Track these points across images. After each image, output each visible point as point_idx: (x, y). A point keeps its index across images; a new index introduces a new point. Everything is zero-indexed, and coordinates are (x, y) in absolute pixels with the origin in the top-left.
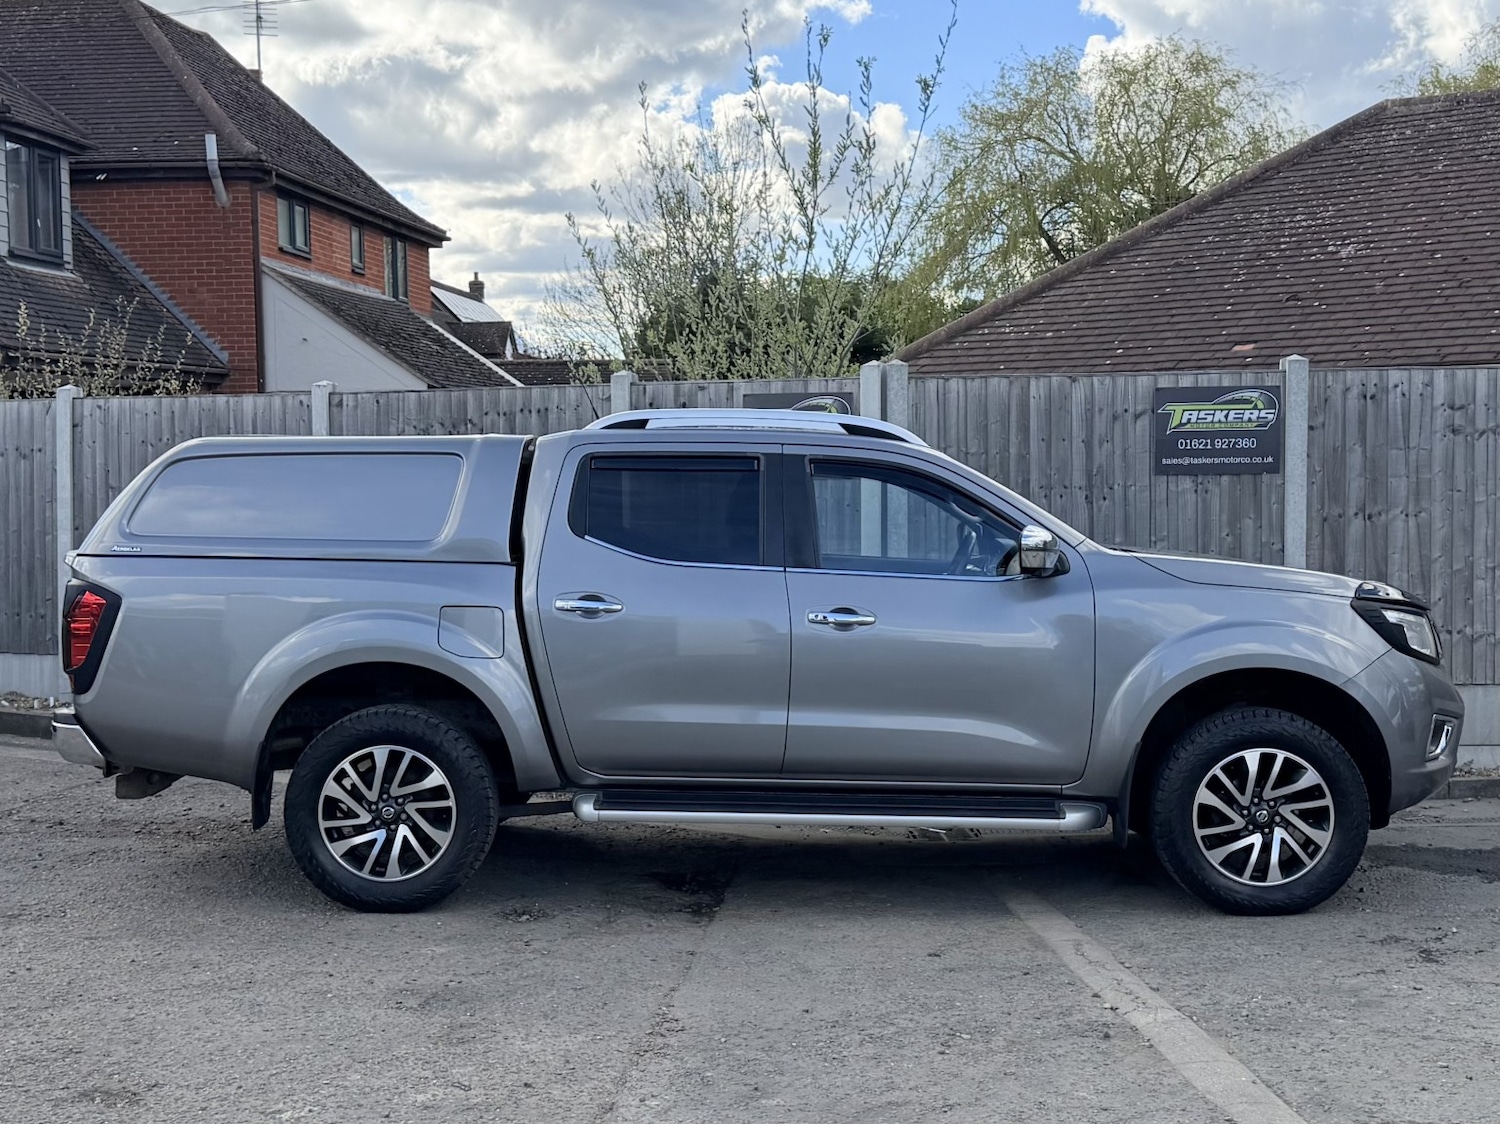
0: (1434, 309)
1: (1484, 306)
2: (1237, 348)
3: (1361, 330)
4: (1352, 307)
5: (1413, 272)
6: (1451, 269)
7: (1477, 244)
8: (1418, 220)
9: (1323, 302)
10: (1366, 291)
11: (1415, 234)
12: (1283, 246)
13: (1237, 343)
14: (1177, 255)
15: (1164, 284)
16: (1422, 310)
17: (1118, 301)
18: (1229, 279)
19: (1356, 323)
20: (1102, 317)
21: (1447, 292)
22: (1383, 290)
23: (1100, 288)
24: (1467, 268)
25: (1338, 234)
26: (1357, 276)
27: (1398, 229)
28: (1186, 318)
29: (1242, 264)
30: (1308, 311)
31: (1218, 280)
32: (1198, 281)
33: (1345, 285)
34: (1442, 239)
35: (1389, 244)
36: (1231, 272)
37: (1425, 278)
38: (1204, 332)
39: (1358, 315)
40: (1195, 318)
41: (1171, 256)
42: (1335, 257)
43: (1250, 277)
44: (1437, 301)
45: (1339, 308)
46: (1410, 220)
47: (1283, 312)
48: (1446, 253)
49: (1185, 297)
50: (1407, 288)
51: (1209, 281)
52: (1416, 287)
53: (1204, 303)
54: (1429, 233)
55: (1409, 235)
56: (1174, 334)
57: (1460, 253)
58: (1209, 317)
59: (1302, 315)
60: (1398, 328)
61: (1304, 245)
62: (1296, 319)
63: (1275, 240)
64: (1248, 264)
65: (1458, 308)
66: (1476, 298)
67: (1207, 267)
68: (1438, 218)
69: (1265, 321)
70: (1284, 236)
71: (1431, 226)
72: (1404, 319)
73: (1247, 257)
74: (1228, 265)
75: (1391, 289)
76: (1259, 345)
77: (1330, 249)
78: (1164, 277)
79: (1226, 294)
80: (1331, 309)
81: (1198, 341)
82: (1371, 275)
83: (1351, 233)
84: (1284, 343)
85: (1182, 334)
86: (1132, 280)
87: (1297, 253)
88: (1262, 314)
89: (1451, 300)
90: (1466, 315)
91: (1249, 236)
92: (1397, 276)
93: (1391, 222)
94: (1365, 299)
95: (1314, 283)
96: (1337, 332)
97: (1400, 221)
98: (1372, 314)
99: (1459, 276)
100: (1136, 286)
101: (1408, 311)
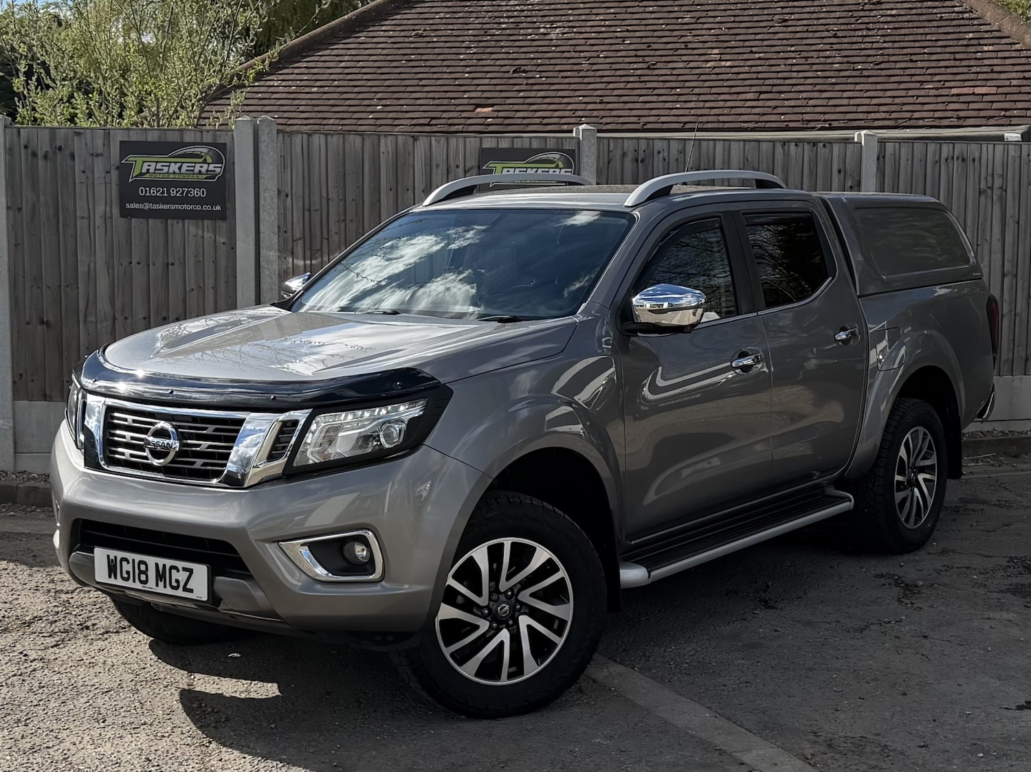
0: (629, 86)
1: (668, 85)
2: (479, 110)
3: (576, 99)
4: (567, 80)
5: (610, 54)
6: (639, 53)
7: (656, 34)
8: (608, 11)
9: (543, 74)
10: (576, 67)
11: (607, 23)
12: (503, 26)
13: (478, 106)
14: (416, 28)
15: (408, 51)
16: (622, 85)
17: (371, 64)
18: (463, 51)
19: (571, 93)
20: (359, 77)
21: (639, 72)
22: (589, 67)
23: (354, 52)
24: (652, 53)
25: (546, 19)
26: (566, 55)
27: (593, 17)
28: (433, 82)
29: (472, 38)
30: (531, 81)
31: (454, 50)
32: (437, 51)
33: (558, 61)
34: (629, 28)
35: (588, 29)
36: (464, 45)
37: (620, 60)
38: (449, 95)
39: (572, 87)
40: (439, 82)
41: (412, 27)
42: (547, 37)
43: (480, 50)
44: (632, 79)
45: (556, 80)
46: (602, 11)
47: (512, 81)
48: (634, 40)
49: (428, 63)
50: (607, 66)
51: (447, 51)
52: (614, 66)
53: (445, 69)
54: (618, 23)
55: (603, 23)
56: (423, 95)
57: (644, 40)
58: (451, 82)
59: (527, 84)
60: (605, 99)
61: (521, 26)
62: (523, 87)
63: (497, 20)
64: (476, 39)
65: (649, 85)
66: (662, 78)
67: (443, 39)
68: (623, 10)
69: (498, 88)
70: (502, 17)
71: (618, 16)
72: (609, 92)
73: (475, 32)
74: (460, 39)
75: (595, 67)
76: (495, 108)
77: (542, 30)
78: (407, 45)
79: (463, 63)
80: (549, 80)
81: (446, 102)
82: (577, 55)
83: (557, 18)
84: (516, 107)
85: (431, 95)
86: (380, 46)
87: (516, 32)
88: (494, 81)
89: (643, 79)
90: (656, 92)
91: (474, 15)
92: (598, 57)
93: (587, 11)
94: (575, 74)
95: (533, 59)
96: (557, 100)
97: (594, 11)
98: (583, 87)
99: (647, 59)
100: (385, 52)
101: (611, 86)
